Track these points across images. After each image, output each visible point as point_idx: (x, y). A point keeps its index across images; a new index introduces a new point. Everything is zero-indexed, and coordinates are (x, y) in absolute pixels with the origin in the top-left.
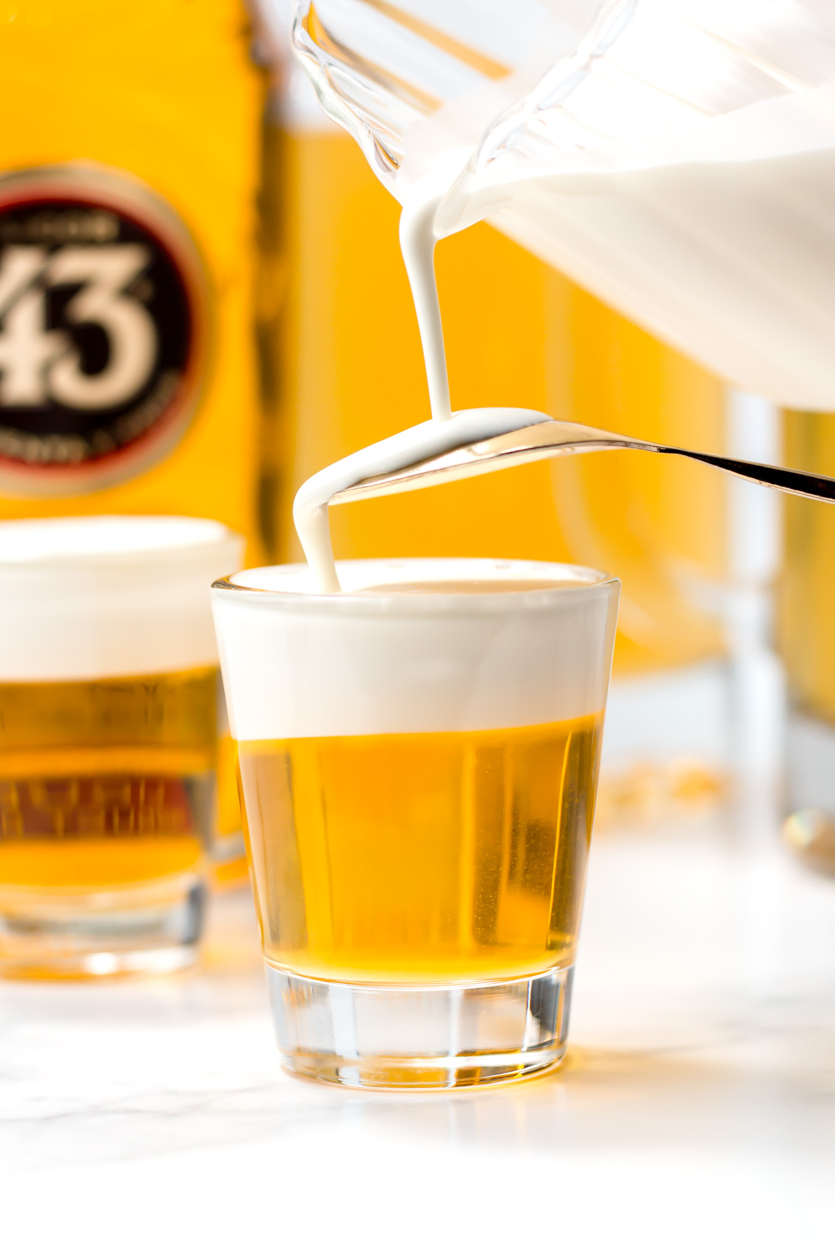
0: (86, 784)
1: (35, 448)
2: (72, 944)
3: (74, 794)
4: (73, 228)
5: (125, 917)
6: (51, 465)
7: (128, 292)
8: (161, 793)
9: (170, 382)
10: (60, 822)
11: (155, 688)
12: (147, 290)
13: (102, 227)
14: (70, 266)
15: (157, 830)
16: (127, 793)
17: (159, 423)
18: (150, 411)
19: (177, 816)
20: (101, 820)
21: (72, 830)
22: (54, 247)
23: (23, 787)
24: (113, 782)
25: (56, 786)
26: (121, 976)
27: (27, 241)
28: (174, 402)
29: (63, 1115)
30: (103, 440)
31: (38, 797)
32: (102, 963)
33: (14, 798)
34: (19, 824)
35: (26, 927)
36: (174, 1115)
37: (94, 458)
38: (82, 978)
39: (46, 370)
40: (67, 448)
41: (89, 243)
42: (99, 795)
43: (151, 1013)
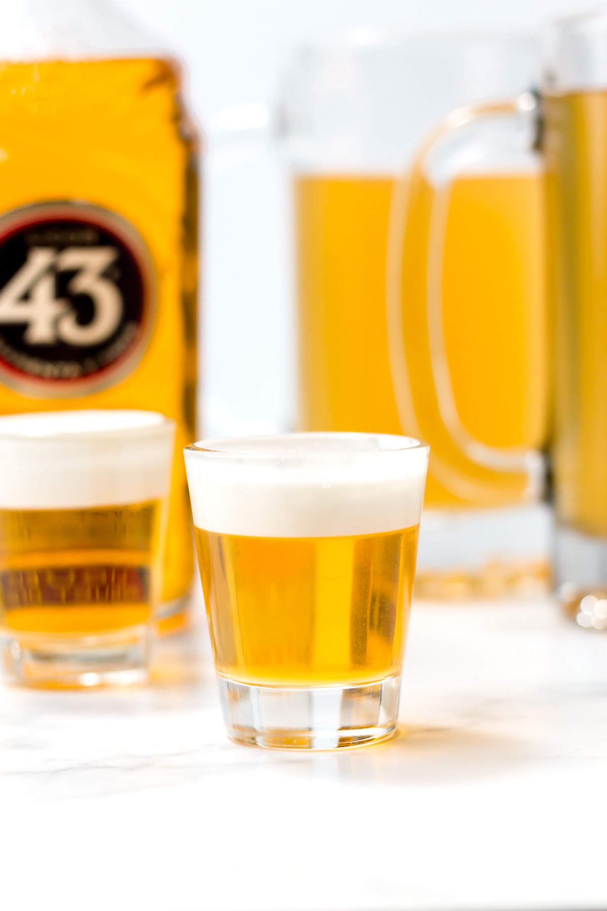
0: (79, 572)
1: (50, 369)
2: (71, 667)
3: (72, 578)
4: (72, 237)
5: (103, 652)
6: (60, 379)
7: (106, 275)
8: (125, 577)
9: (130, 329)
10: (63, 595)
11: (121, 513)
12: (117, 274)
13: (89, 236)
14: (71, 259)
15: (123, 599)
16: (104, 577)
17: (124, 354)
18: (119, 346)
19: (134, 590)
20: (88, 593)
21: (71, 599)
22: (60, 247)
23: (42, 574)
24: (96, 570)
25: (61, 573)
26: (101, 687)
27: (44, 245)
28: (133, 342)
29: (65, 770)
30: (90, 364)
31: (50, 579)
32: (90, 679)
33: (36, 580)
34: (39, 595)
35: (44, 658)
36: (132, 769)
37: (85, 375)
38: (78, 688)
39: (56, 322)
40: (70, 369)
41: (82, 245)
42: (87, 578)
43: (121, 709)
